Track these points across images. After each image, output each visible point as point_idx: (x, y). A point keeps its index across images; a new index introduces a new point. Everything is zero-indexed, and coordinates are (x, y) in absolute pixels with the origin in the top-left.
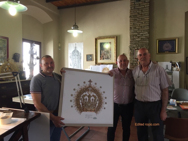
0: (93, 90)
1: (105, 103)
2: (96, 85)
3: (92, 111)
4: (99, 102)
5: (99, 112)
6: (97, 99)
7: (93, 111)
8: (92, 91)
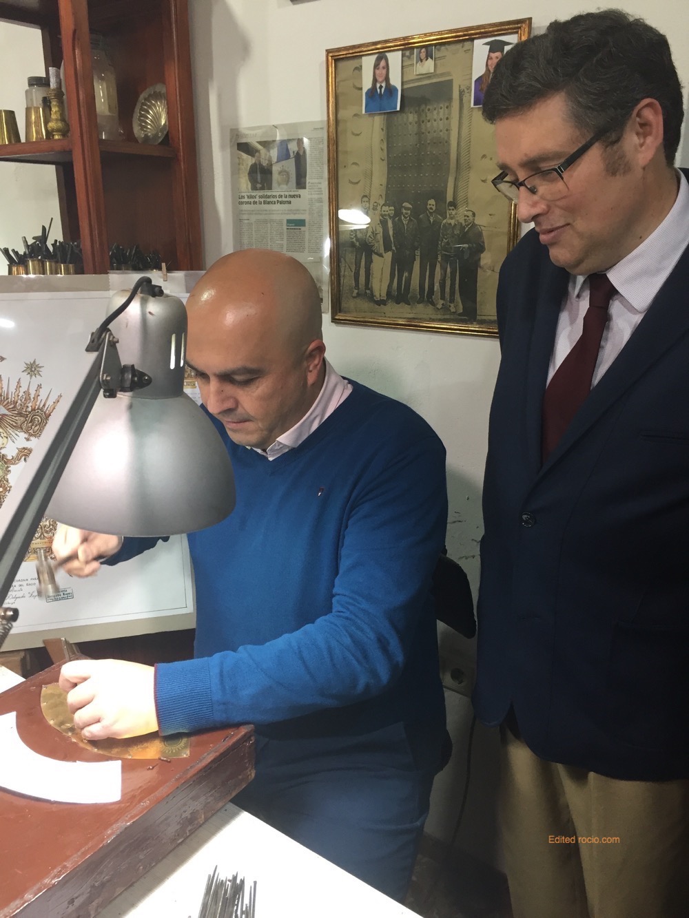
0: (20, 414)
2: (36, 381)
8: (15, 427)
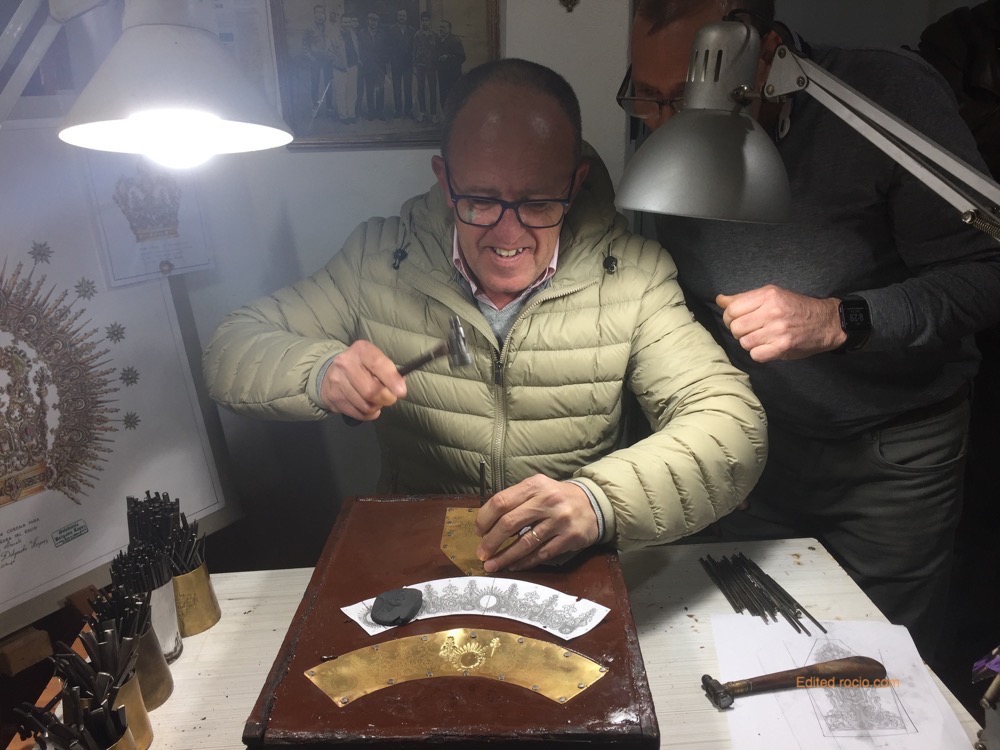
1: (117, 374)
3: (24, 492)
4: (61, 393)
5: (93, 472)
6: (36, 367)
7: (30, 481)
